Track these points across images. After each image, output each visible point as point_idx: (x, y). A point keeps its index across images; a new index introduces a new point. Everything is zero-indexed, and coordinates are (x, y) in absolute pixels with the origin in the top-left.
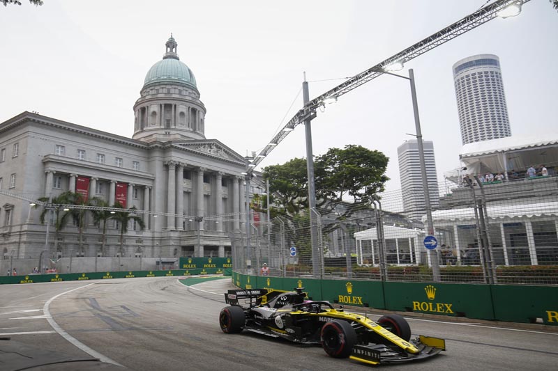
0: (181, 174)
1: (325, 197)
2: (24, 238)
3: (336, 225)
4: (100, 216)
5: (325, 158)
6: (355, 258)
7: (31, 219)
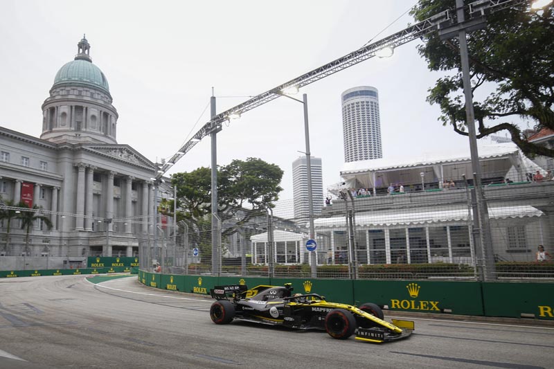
0: (91, 176)
1: (227, 204)
3: (235, 229)
4: (3, 215)
5: (228, 168)
6: (251, 258)
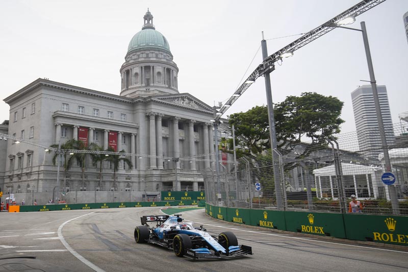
0: (160, 122)
1: (285, 139)
2: (41, 176)
3: (295, 163)
4: (97, 158)
5: (283, 105)
6: (315, 192)
7: (46, 162)
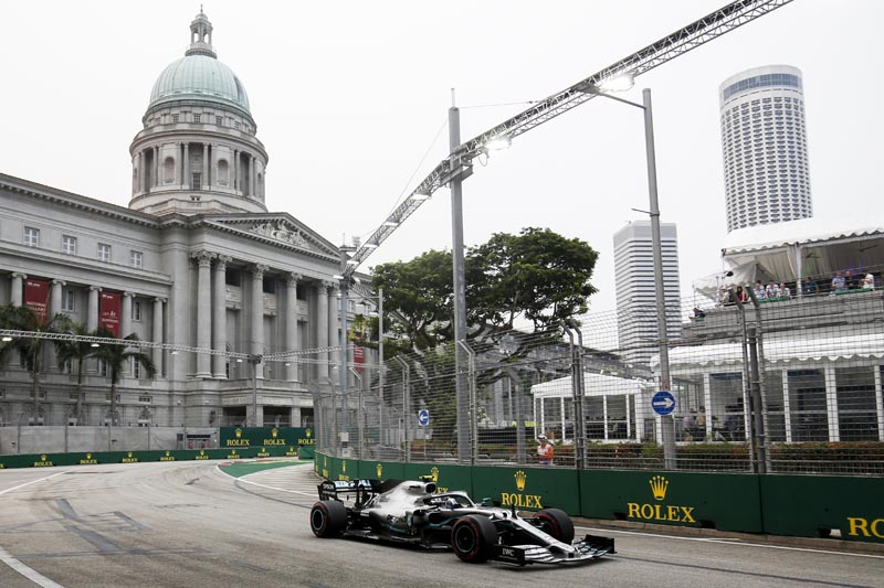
0: (221, 276)
1: (483, 323)
3: (500, 372)
5: (485, 250)
6: (532, 429)
